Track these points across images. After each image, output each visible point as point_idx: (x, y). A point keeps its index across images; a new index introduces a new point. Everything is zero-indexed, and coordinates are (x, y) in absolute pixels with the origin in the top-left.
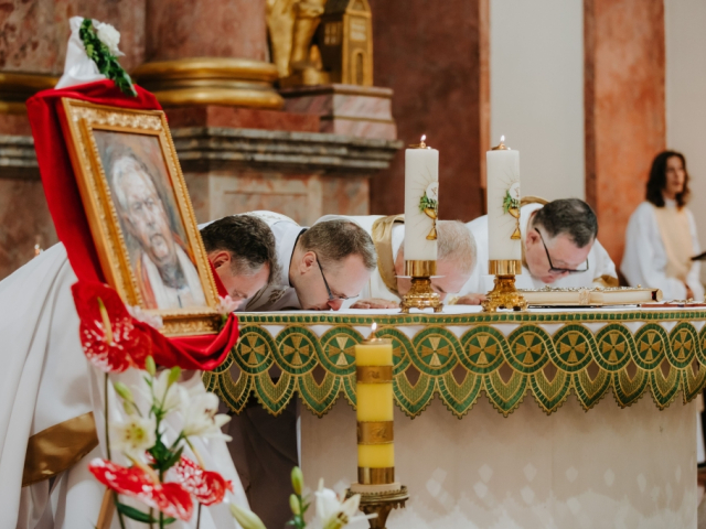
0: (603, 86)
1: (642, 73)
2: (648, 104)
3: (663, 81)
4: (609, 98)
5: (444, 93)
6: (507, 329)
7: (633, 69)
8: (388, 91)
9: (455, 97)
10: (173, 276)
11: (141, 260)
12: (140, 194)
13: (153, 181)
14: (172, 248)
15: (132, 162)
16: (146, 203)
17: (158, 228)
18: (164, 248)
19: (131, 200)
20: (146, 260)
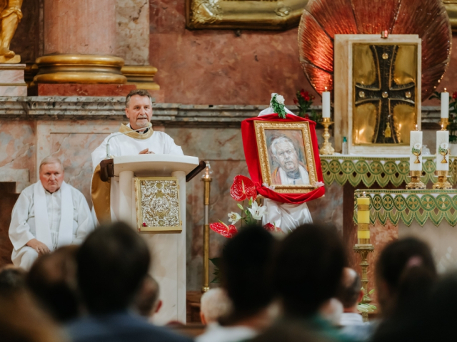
10: (293, 174)
11: (278, 170)
12: (285, 149)
13: (294, 144)
14: (296, 166)
15: (284, 139)
16: (287, 152)
17: (290, 160)
18: (292, 166)
19: (279, 151)
20: (281, 169)
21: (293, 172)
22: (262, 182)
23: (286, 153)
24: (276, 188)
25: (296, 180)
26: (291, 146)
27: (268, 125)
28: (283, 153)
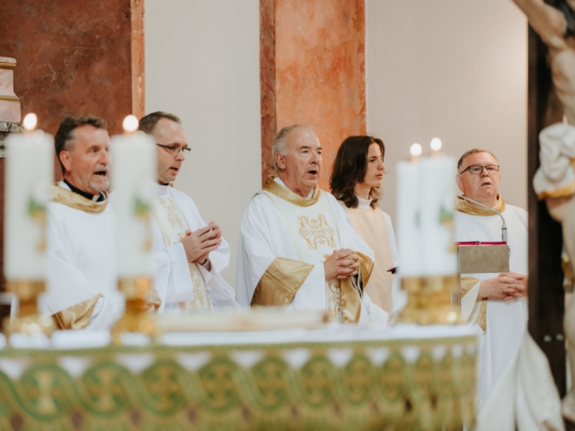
0: (285, 54)
1: (335, 38)
2: (342, 76)
3: (361, 48)
4: (293, 69)
5: (85, 63)
6: (137, 363)
7: (323, 33)
8: (12, 61)
9: (99, 67)
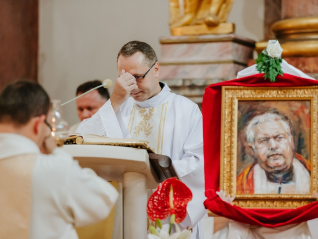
10: (280, 176)
11: (252, 168)
12: (271, 133)
13: (290, 125)
14: (289, 163)
15: (274, 116)
16: (275, 138)
17: (279, 151)
18: (281, 161)
19: (261, 136)
20: (257, 168)
21: (279, 172)
22: (218, 189)
23: (272, 141)
24: (236, 200)
25: (283, 186)
26: (284, 127)
27: (248, 94)
28: (267, 139)
